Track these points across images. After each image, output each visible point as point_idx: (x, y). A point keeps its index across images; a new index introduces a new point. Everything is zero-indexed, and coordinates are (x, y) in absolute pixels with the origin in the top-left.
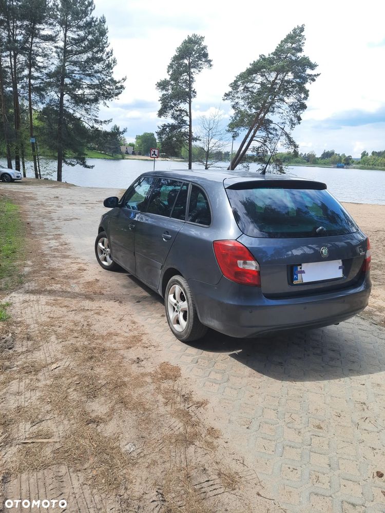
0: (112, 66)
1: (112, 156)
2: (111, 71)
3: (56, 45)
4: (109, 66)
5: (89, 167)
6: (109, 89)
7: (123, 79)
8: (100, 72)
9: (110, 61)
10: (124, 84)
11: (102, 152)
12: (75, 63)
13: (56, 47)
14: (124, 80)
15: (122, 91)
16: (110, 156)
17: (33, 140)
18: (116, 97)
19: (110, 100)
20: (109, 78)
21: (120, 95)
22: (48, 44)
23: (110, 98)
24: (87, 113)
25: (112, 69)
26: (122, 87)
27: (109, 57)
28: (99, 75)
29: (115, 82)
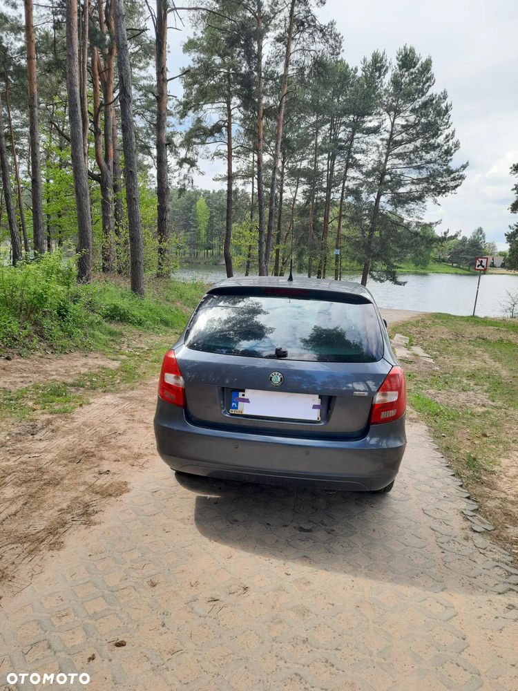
0: (452, 151)
1: (468, 270)
2: (449, 158)
3: (381, 137)
4: (448, 152)
5: (400, 284)
6: (442, 182)
7: (462, 167)
8: (435, 162)
9: (451, 145)
10: (464, 173)
11: (454, 265)
12: (399, 156)
13: (382, 140)
14: (464, 167)
15: (461, 183)
16: (465, 269)
17: (337, 252)
18: (453, 191)
19: (444, 196)
20: (445, 168)
21: (459, 188)
22: (371, 137)
23: (444, 193)
24: (409, 215)
25: (451, 155)
26: (462, 178)
27: (448, 141)
28: (432, 165)
29: (452, 172)
